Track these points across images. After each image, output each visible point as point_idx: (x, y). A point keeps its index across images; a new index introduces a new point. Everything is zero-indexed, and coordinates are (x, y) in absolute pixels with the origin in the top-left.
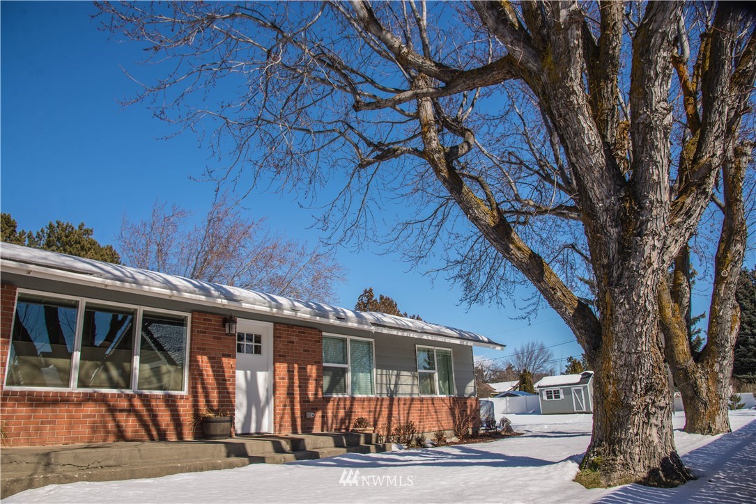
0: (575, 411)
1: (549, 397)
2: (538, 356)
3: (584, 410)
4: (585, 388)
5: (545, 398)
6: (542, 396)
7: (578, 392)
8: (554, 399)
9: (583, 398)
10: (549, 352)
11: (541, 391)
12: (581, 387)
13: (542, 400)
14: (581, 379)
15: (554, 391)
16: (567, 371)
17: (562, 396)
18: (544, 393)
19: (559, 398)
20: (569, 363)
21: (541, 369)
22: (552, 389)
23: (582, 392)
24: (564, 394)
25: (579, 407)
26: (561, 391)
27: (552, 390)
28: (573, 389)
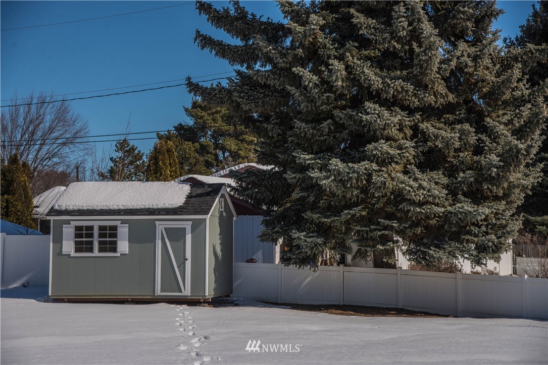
0: (158, 292)
1: (83, 246)
2: (51, 129)
3: (187, 292)
4: (198, 227)
5: (68, 247)
6: (58, 240)
7: (176, 235)
8: (96, 253)
9: (188, 254)
10: (79, 125)
11: (60, 225)
12: (185, 223)
13: (59, 253)
14: (189, 197)
15: (102, 228)
16: (112, 171)
17: (123, 246)
18: (68, 231)
19: (114, 250)
20: (120, 154)
21: (55, 160)
22: (96, 223)
23: (189, 237)
24: (131, 241)
25: (170, 280)
26: (123, 231)
27: (96, 225)
28: (160, 227)
